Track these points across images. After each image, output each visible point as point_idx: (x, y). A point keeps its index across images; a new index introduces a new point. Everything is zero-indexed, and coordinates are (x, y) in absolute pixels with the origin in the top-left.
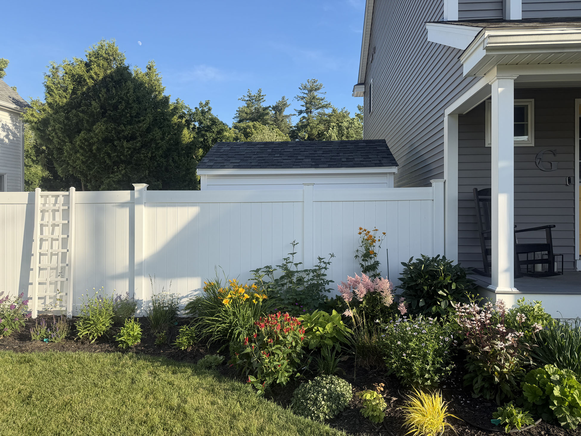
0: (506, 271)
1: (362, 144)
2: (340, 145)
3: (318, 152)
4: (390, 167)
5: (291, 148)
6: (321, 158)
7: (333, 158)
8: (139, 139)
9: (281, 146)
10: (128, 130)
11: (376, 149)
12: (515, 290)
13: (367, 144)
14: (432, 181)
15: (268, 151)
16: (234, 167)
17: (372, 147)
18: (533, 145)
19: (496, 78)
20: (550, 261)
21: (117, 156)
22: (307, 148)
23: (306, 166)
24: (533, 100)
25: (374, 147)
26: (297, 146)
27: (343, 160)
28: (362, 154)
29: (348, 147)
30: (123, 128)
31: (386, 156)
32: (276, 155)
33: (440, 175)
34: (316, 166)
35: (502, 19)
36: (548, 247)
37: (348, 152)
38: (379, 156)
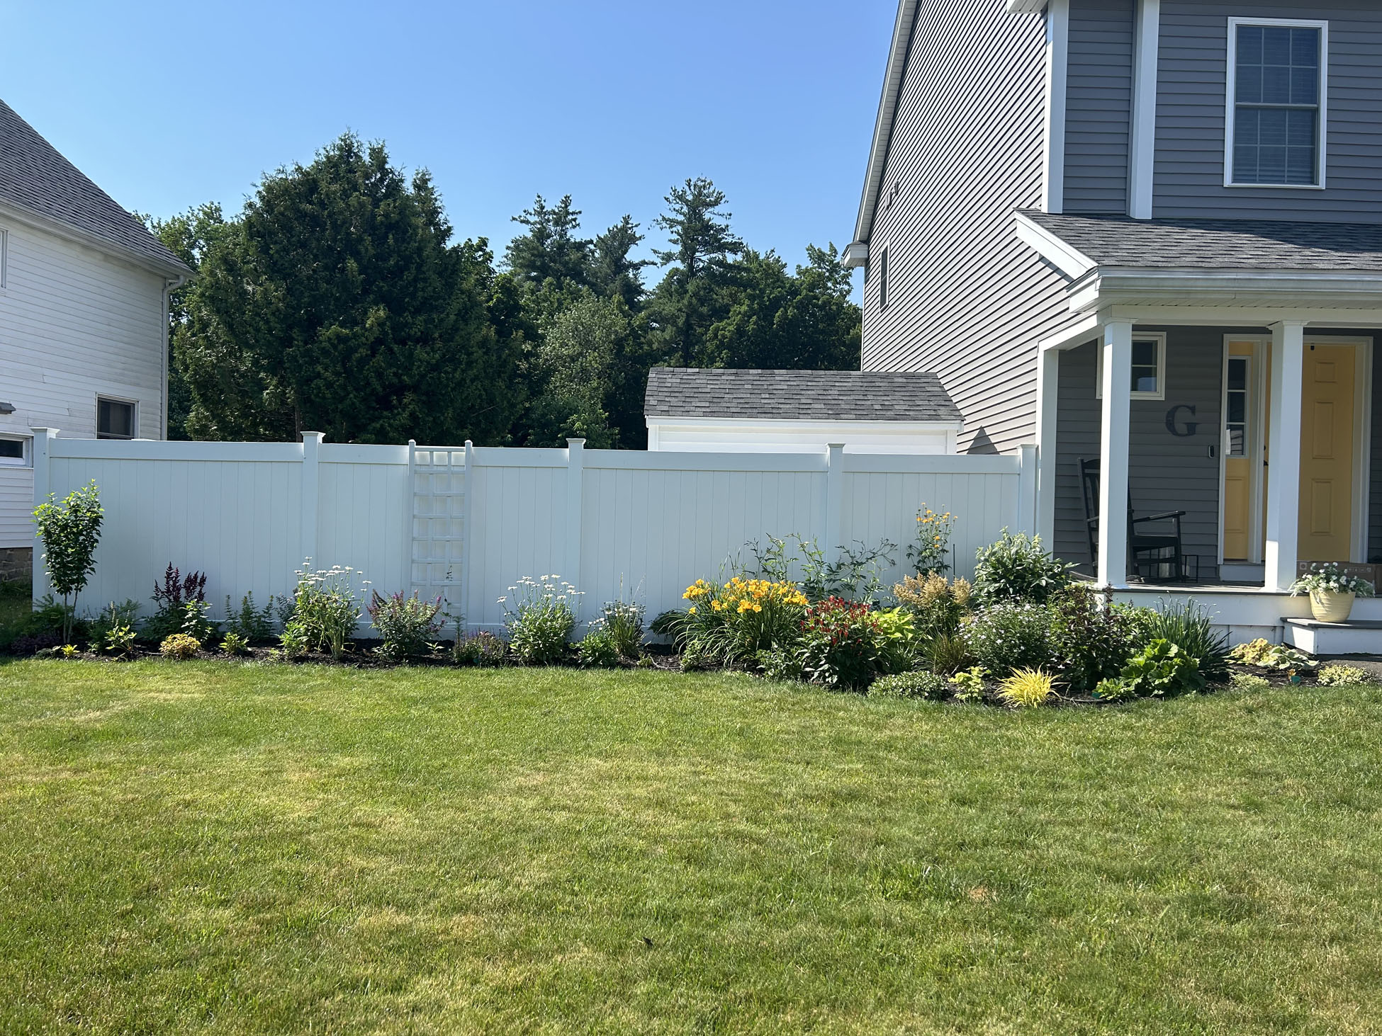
1: (900, 380)
2: (864, 380)
3: (830, 392)
4: (952, 422)
5: (783, 383)
6: (840, 402)
7: (858, 403)
9: (764, 378)
11: (924, 390)
13: (909, 381)
15: (746, 386)
17: (917, 385)
18: (1163, 398)
20: (1176, 560)
22: (809, 384)
24: (1165, 334)
25: (921, 385)
26: (792, 379)
27: (877, 407)
28: (904, 398)
29: (877, 384)
31: (943, 403)
32: (763, 396)
35: (1125, 215)
36: (1175, 542)
37: (881, 393)
38: (931, 403)
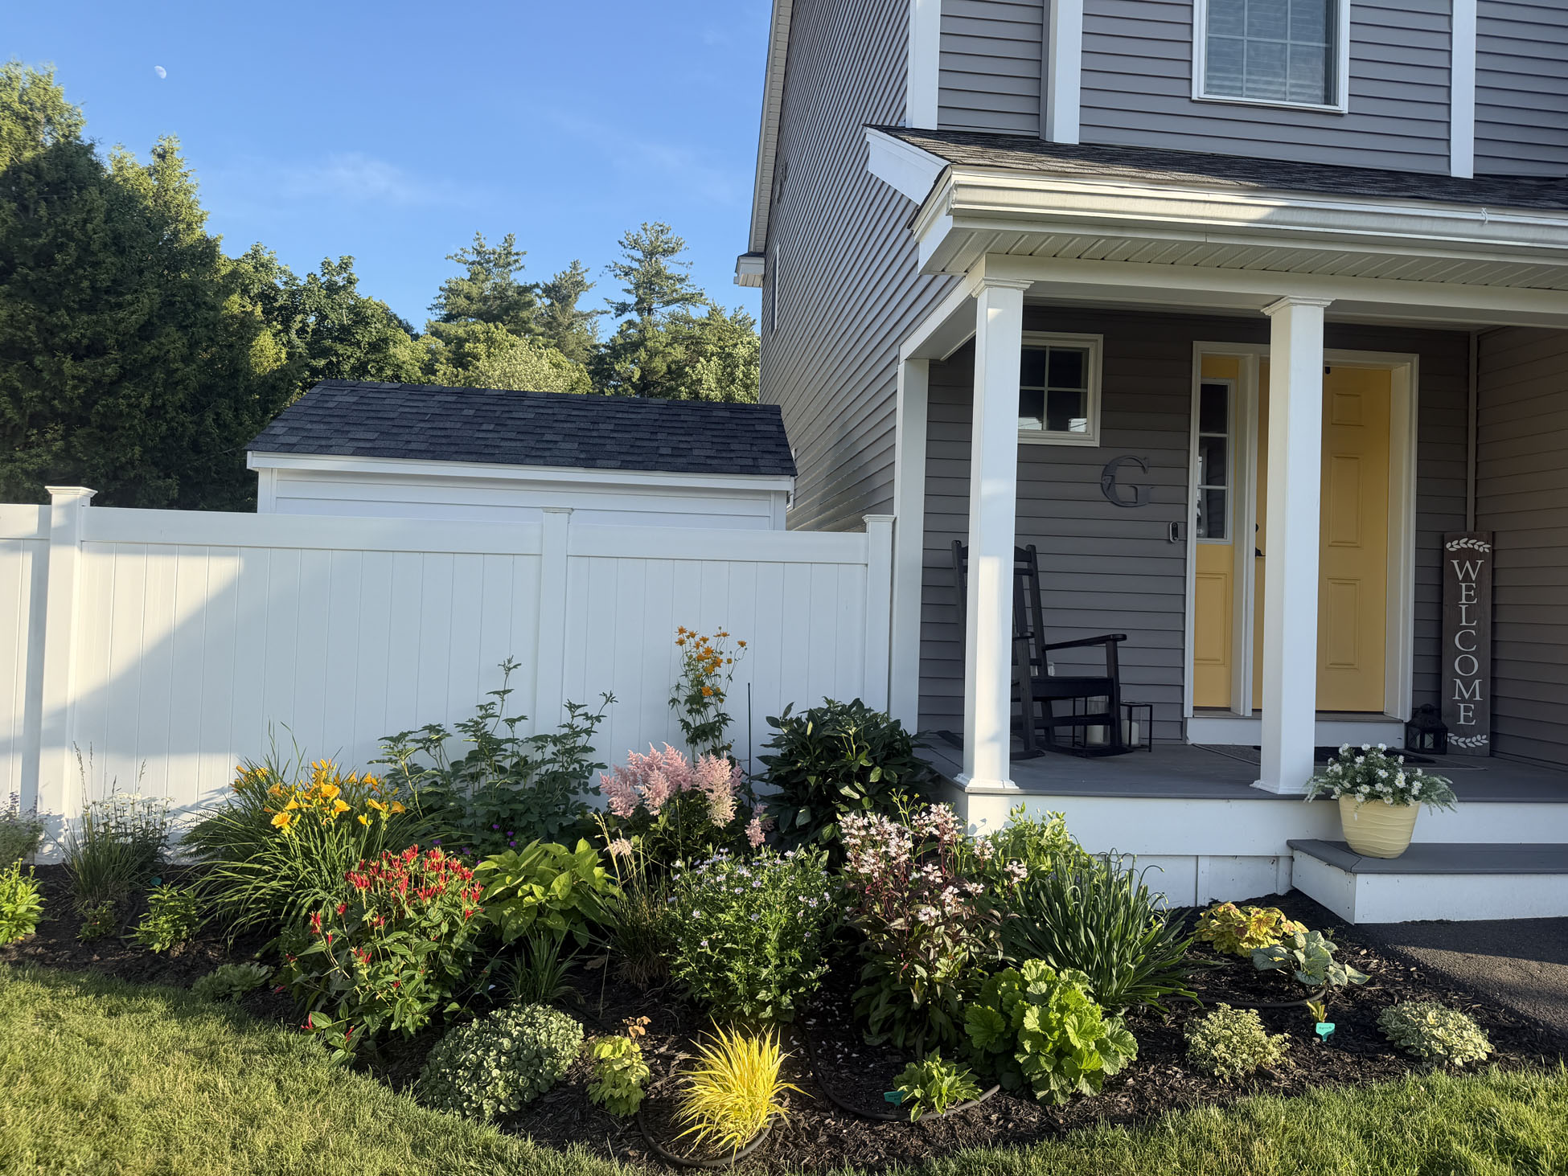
0: (994, 739)
1: (721, 414)
2: (665, 412)
3: (602, 426)
4: (777, 477)
5: (531, 410)
6: (608, 441)
7: (638, 443)
8: (115, 354)
9: (505, 402)
10: (81, 327)
11: (751, 428)
12: (1011, 786)
13: (733, 415)
14: (867, 518)
15: (465, 412)
16: (358, 452)
17: (744, 422)
18: (1097, 444)
19: (983, 284)
20: (1110, 720)
21: (42, 399)
22: (574, 413)
23: (561, 460)
24: (1100, 337)
25: (750, 422)
26: (549, 405)
27: (663, 451)
28: (715, 440)
29: (682, 418)
30: (66, 319)
31: (773, 448)
32: (484, 427)
33: (886, 506)
34: (589, 463)
35: (1038, 138)
36: (1108, 686)
37: (682, 431)
38: (754, 448)
